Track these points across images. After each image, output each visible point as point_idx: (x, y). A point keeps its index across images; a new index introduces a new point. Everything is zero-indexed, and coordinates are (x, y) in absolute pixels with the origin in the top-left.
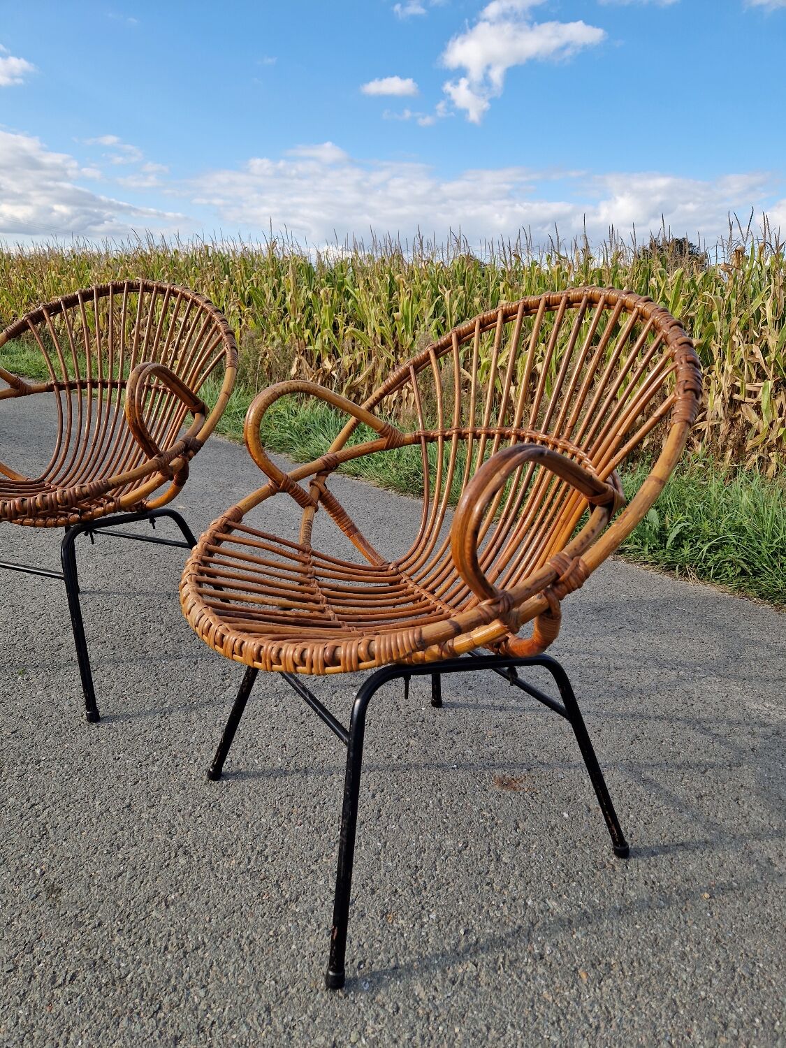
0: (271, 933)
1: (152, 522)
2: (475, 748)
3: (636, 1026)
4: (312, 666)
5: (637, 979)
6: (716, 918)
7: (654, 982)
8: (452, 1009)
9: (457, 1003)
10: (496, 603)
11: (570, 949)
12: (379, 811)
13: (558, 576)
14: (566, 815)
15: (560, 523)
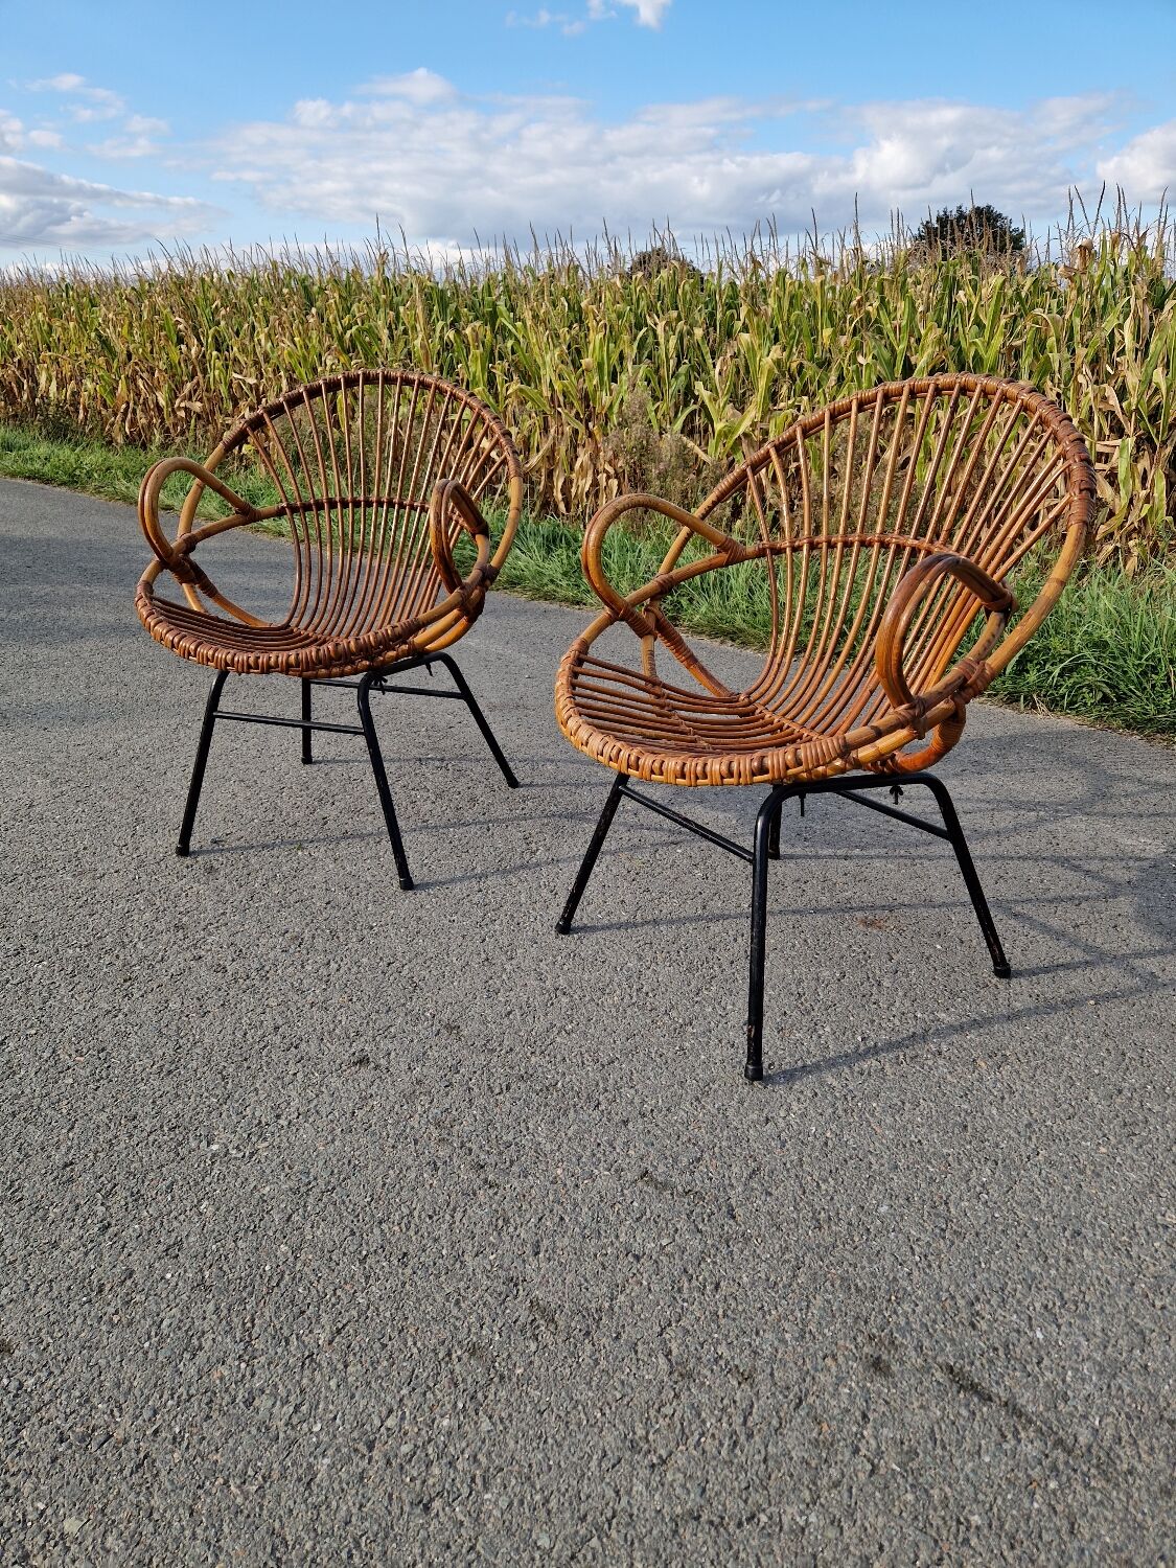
0: (677, 1048)
1: (429, 668)
2: (827, 894)
3: (1038, 1095)
4: (740, 776)
5: (1033, 1064)
6: (1103, 1018)
7: (1049, 1065)
8: (866, 1091)
9: (868, 1088)
10: (912, 707)
11: (965, 1046)
13: (965, 680)
14: (939, 947)
15: (942, 634)
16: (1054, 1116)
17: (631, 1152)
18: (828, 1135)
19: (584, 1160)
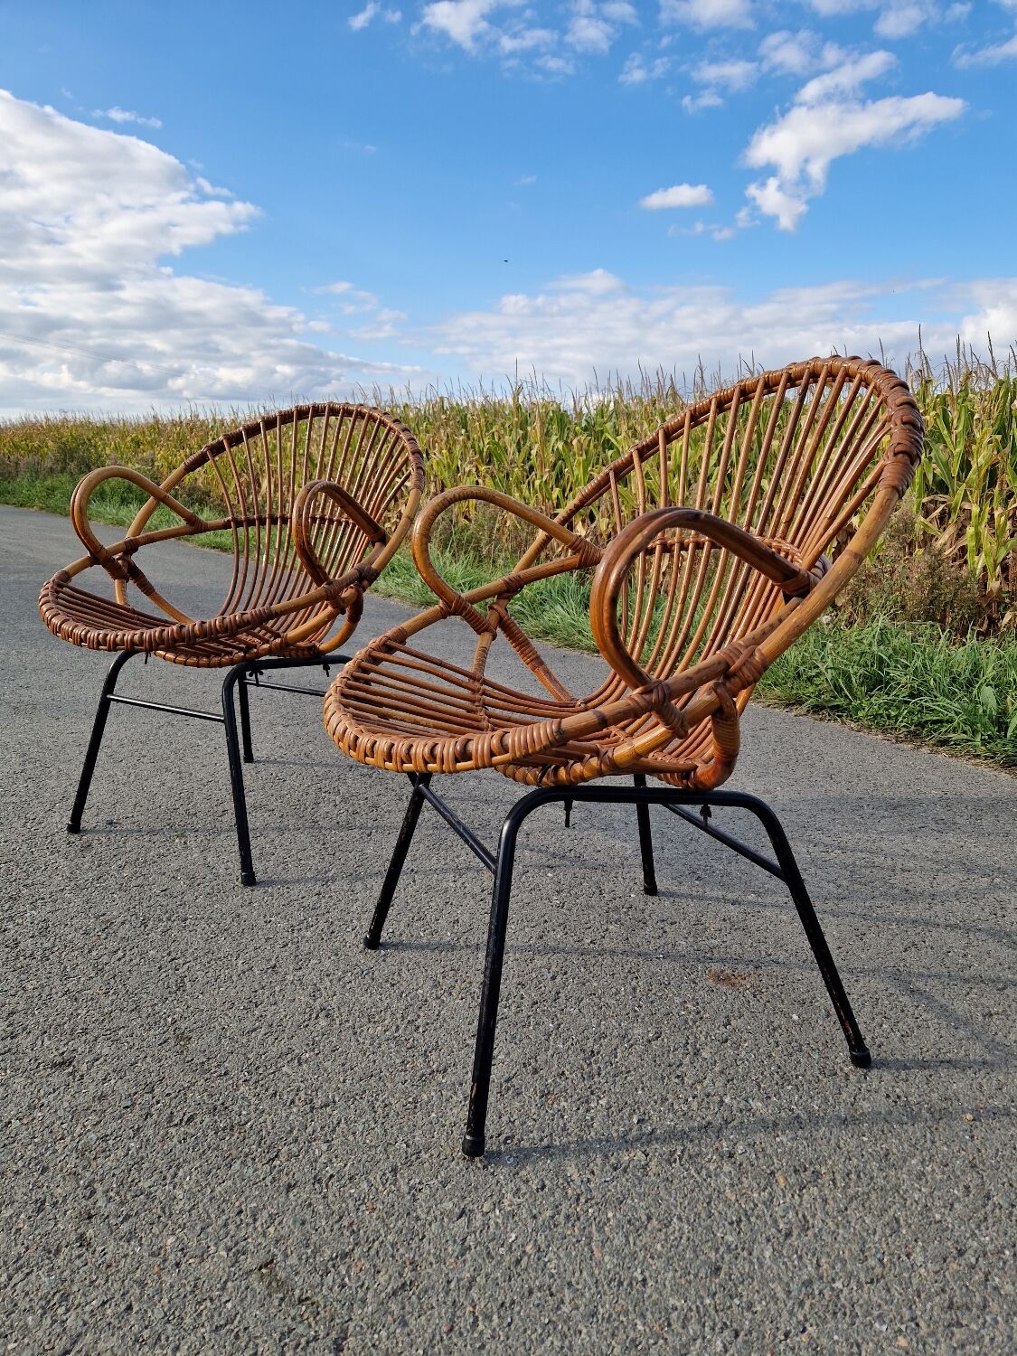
0: (410, 1100)
1: (326, 668)
2: (691, 939)
3: (839, 1238)
5: (851, 1192)
6: (977, 1142)
7: (873, 1196)
8: (609, 1194)
9: (614, 1190)
10: (649, 693)
11: (769, 1151)
12: (558, 993)
13: (728, 666)
14: (795, 1017)
16: (850, 1275)
17: (271, 1229)
18: (529, 1248)
19: (210, 1229)
